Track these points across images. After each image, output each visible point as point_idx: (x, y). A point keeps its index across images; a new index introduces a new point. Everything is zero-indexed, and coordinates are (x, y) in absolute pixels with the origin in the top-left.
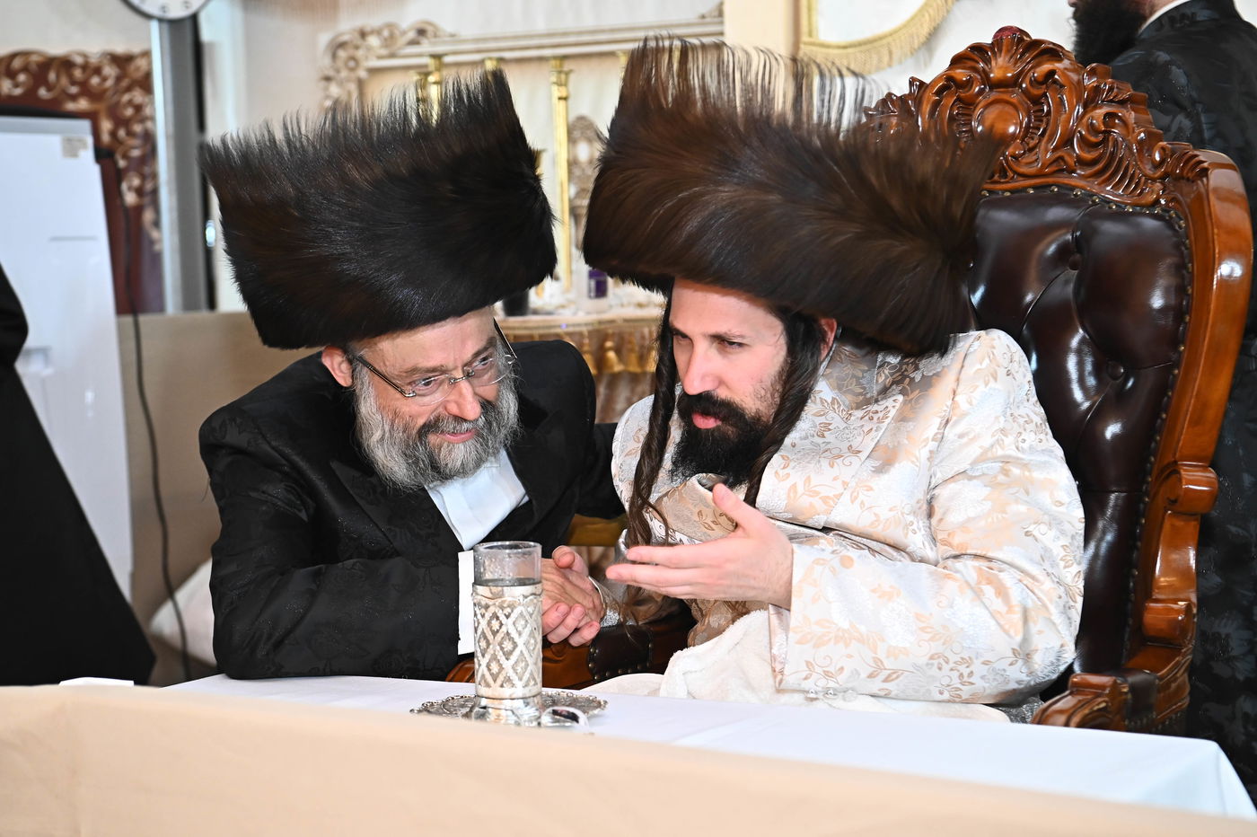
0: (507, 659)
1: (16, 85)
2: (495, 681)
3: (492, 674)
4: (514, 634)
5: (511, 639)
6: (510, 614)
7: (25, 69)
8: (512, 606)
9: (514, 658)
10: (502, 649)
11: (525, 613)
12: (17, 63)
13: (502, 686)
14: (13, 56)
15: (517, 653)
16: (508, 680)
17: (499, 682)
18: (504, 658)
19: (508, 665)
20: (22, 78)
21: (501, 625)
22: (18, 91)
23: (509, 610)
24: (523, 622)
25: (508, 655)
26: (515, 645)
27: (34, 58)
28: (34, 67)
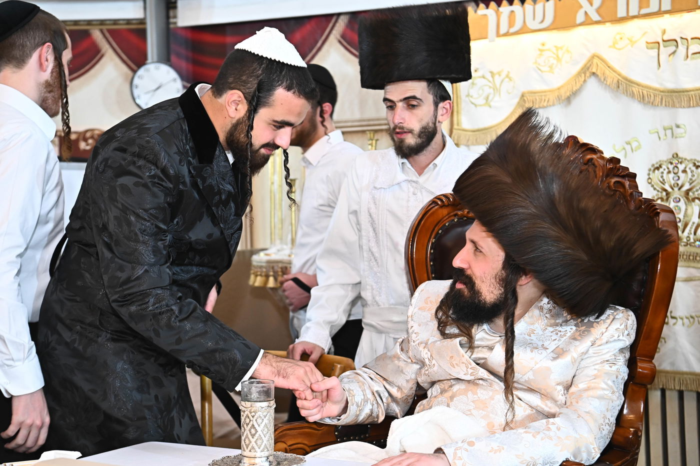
0: (253, 438)
1: (88, 145)
2: (247, 448)
3: (246, 445)
4: (256, 426)
5: (255, 428)
6: (254, 416)
7: (92, 137)
8: (255, 412)
9: (256, 438)
10: (250, 432)
11: (261, 416)
12: (88, 135)
13: (250, 451)
14: (87, 131)
15: (257, 435)
16: (253, 448)
17: (249, 449)
18: (251, 437)
19: (253, 440)
20: (90, 141)
21: (250, 421)
22: (88, 148)
23: (253, 414)
24: (261, 421)
25: (253, 436)
26: (256, 431)
27: (97, 132)
28: (96, 137)
